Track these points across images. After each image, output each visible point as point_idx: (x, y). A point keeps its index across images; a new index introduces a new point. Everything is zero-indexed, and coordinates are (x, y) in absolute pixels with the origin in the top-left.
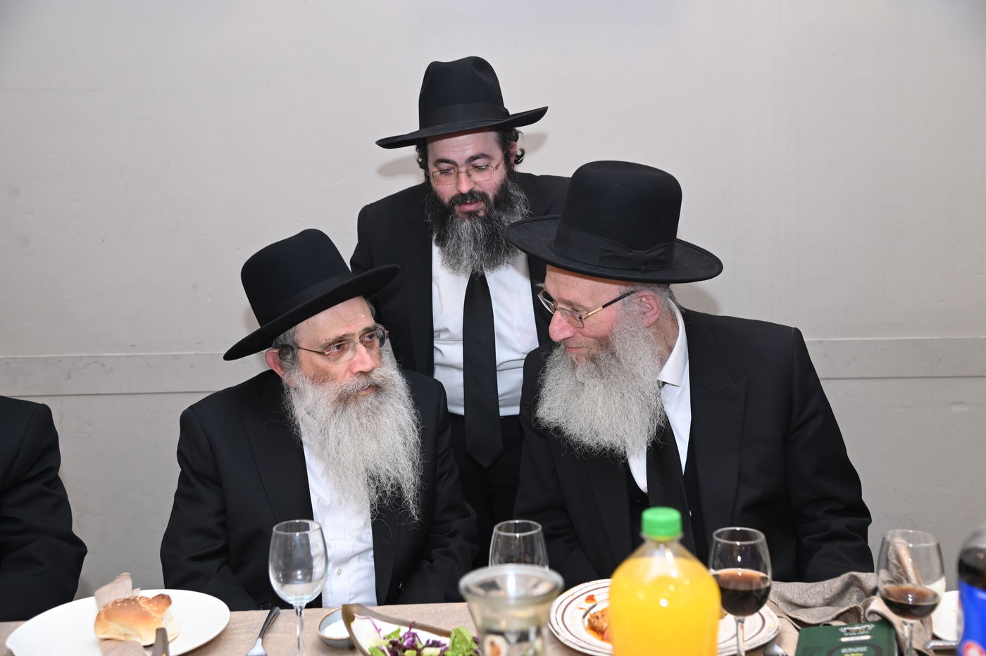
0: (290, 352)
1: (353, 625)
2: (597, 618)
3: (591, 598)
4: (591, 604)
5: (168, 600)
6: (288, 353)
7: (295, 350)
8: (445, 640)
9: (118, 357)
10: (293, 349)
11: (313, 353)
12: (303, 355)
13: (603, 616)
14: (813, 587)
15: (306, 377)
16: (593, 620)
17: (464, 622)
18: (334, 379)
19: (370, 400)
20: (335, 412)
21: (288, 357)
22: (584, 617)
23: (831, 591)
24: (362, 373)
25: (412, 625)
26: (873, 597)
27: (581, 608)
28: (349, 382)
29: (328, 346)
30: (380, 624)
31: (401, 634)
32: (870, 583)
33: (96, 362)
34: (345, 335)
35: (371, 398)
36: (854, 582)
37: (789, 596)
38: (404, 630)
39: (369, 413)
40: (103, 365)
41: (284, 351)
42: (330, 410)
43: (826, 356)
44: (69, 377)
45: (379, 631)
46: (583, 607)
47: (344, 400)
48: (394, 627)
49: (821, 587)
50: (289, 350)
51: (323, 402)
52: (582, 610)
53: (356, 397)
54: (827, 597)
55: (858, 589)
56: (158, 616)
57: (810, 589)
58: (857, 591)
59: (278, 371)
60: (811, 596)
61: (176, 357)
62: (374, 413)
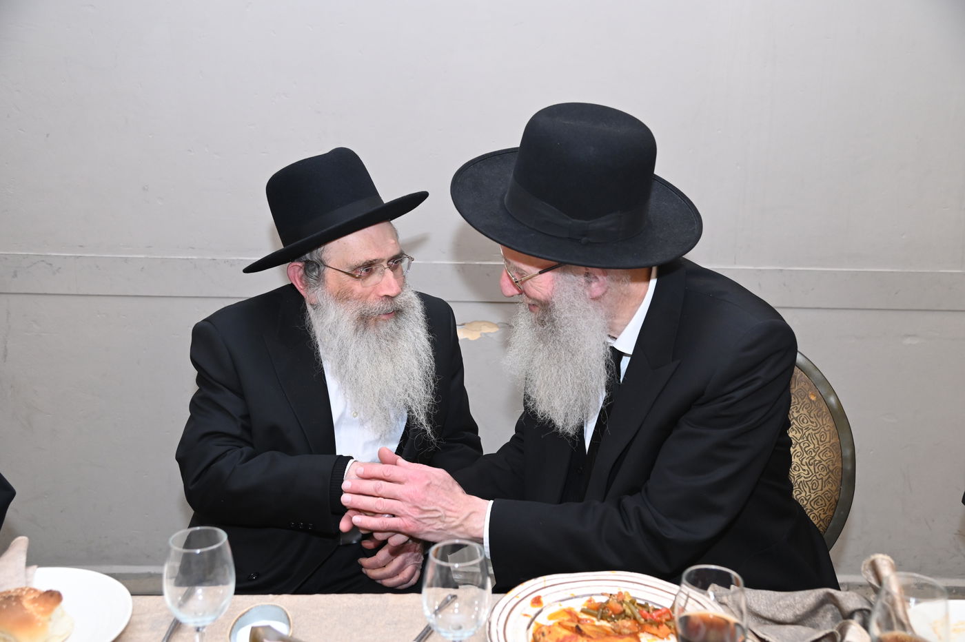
0: (317, 269)
2: (543, 634)
3: (537, 601)
4: (537, 609)
6: (314, 270)
7: (322, 268)
10: (319, 266)
11: (340, 273)
12: (329, 274)
13: (550, 632)
14: (782, 598)
15: (330, 295)
16: (538, 637)
17: (396, 624)
20: (357, 330)
21: (314, 274)
22: (529, 627)
23: (803, 607)
26: (851, 621)
27: (526, 615)
29: (357, 268)
32: (848, 604)
33: (43, 261)
34: (375, 260)
35: (391, 323)
36: (830, 599)
37: (756, 607)
39: (388, 338)
40: (51, 264)
41: (311, 268)
42: (351, 327)
43: (785, 285)
44: (15, 275)
46: (527, 613)
49: (792, 600)
50: (314, 268)
51: (346, 318)
52: (526, 617)
53: (376, 320)
54: (798, 613)
55: (833, 606)
57: (779, 601)
58: (832, 609)
59: (299, 287)
60: (780, 610)
61: (126, 260)
62: (393, 337)
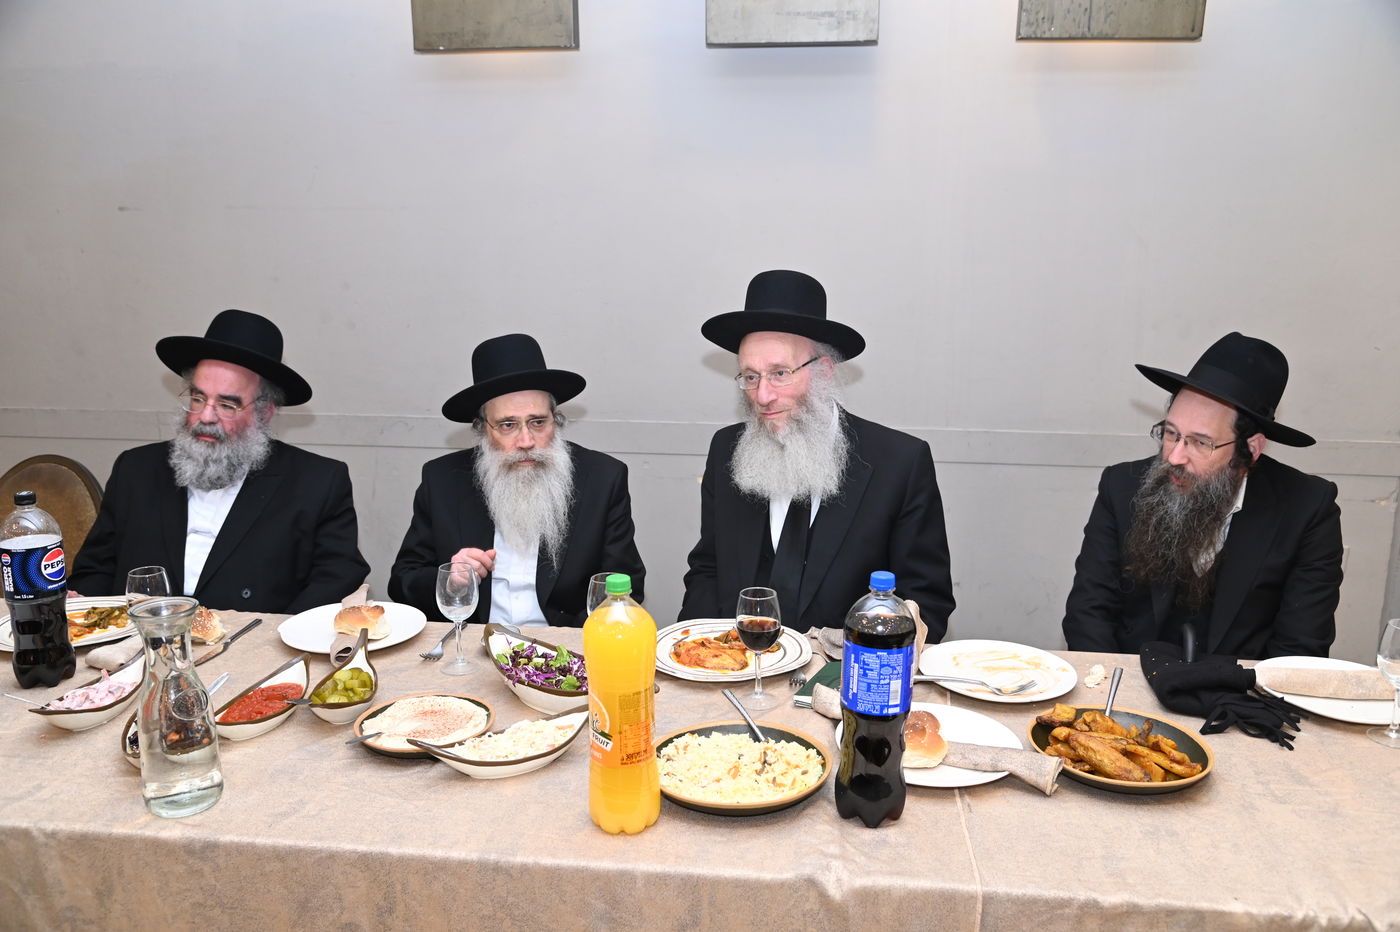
1: (490, 638)
5: (382, 610)
8: (554, 653)
9: (417, 418)
18: (503, 449)
19: (526, 470)
24: (521, 449)
25: (535, 641)
28: (513, 455)
30: (511, 639)
31: (525, 647)
38: (527, 644)
45: (510, 644)
47: (510, 467)
48: (519, 642)
56: (374, 621)
